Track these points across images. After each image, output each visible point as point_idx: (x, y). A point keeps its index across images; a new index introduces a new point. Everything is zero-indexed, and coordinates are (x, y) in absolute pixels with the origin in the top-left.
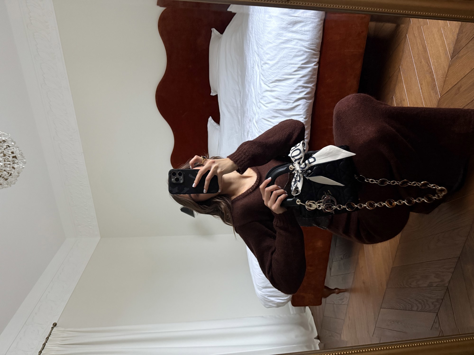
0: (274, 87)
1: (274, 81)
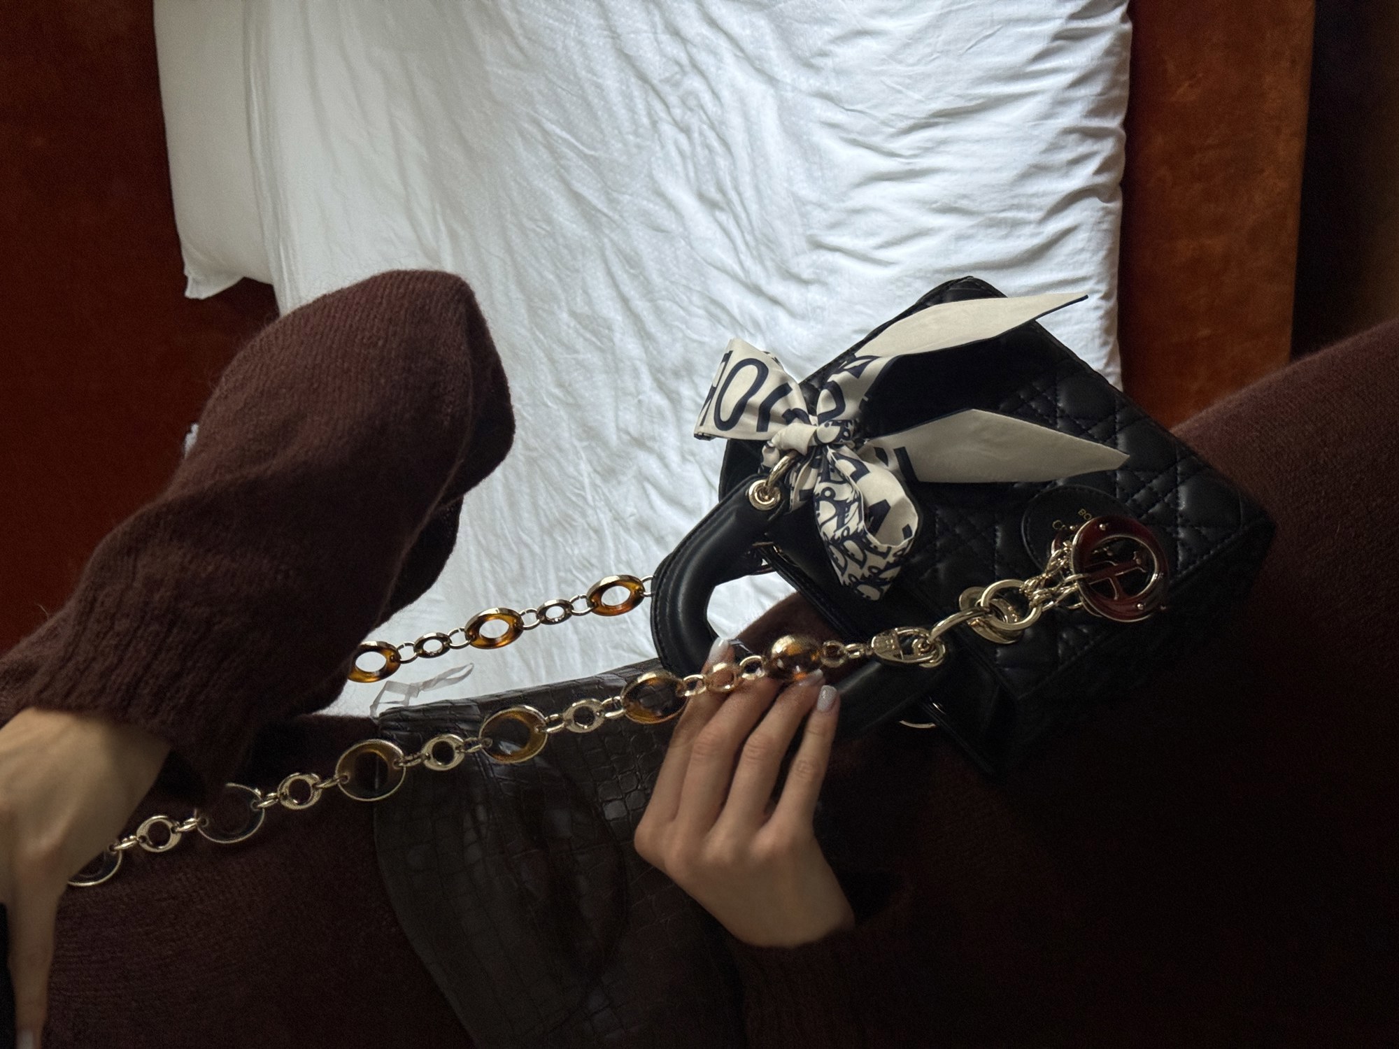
0: (927, 150)
1: (924, 121)
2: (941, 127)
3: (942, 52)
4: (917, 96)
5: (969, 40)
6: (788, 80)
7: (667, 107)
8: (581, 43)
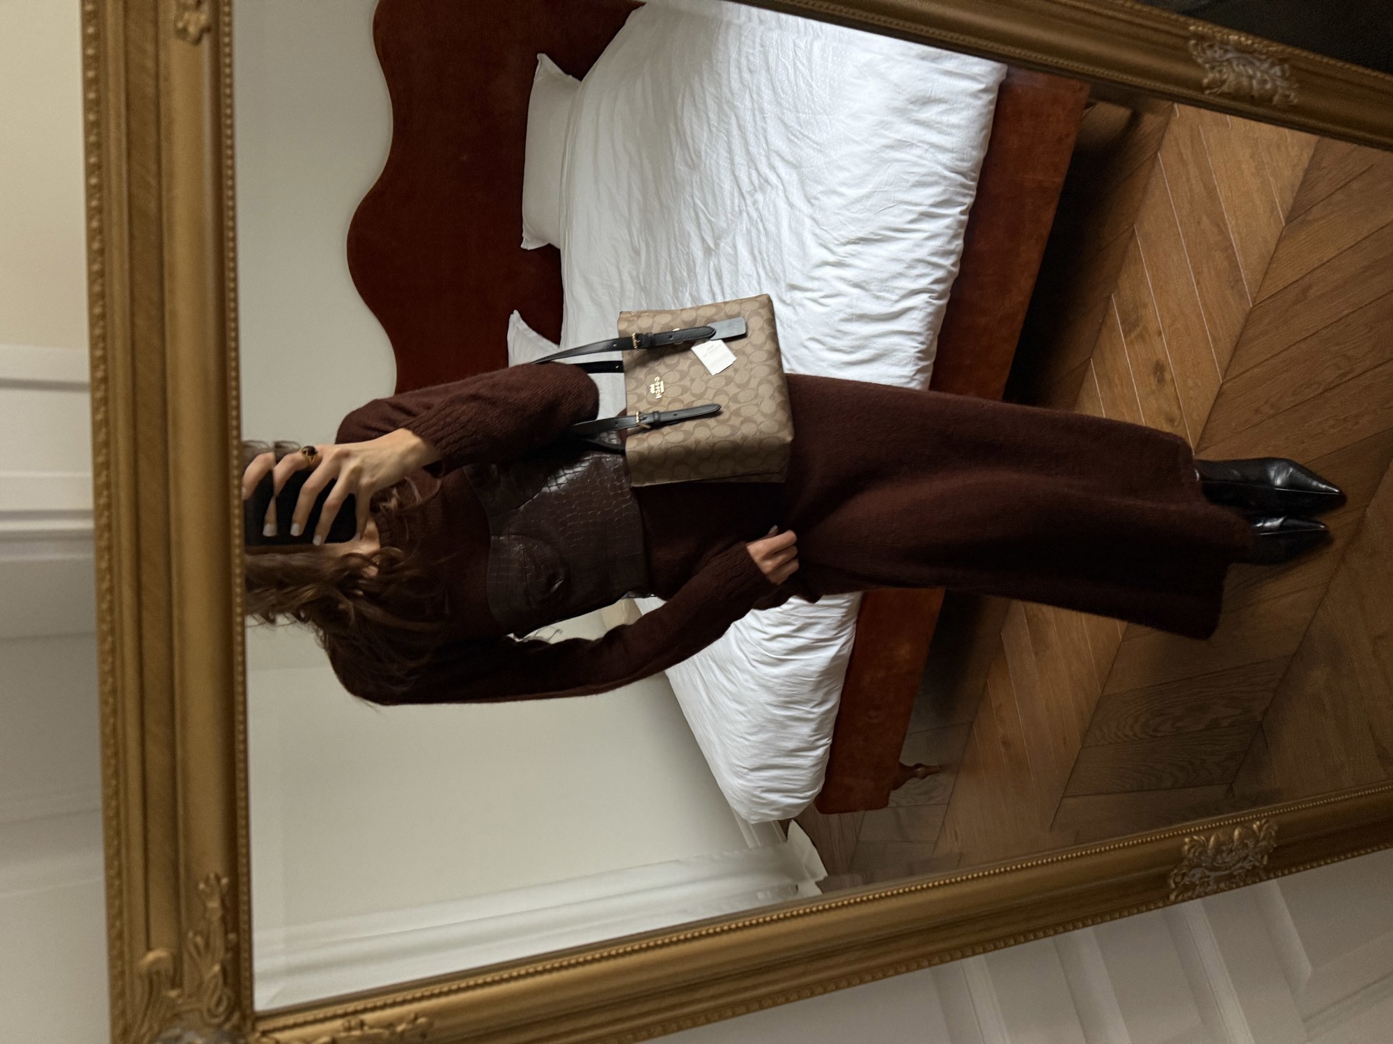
0: (850, 255)
1: (851, 241)
2: (860, 245)
3: (868, 210)
4: (853, 229)
5: (881, 207)
6: (798, 206)
7: (746, 206)
8: (718, 164)
